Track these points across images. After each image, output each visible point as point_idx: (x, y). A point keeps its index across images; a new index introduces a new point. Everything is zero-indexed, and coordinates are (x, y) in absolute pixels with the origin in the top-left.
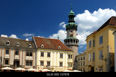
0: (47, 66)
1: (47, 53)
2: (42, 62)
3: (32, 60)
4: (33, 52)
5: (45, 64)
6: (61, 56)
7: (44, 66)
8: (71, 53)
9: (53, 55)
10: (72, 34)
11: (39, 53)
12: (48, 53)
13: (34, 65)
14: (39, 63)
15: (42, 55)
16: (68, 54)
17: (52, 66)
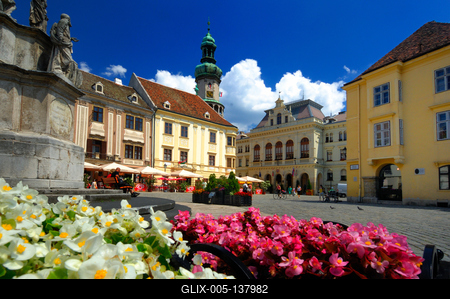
0: (180, 163)
1: (179, 126)
2: (168, 152)
3: (142, 142)
4: (144, 119)
5: (176, 156)
6: (213, 139)
7: (173, 162)
8: (233, 133)
9: (195, 133)
10: (210, 90)
11: (160, 125)
12: (182, 128)
13: (148, 159)
14: (160, 154)
15: (168, 130)
16: (226, 134)
17: (192, 165)
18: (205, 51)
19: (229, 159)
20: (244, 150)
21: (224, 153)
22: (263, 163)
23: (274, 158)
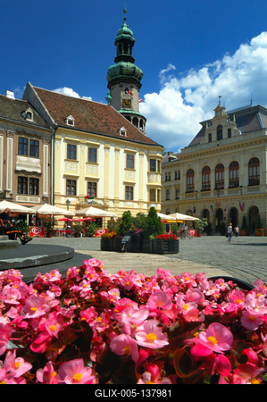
0: (87, 197)
1: (86, 148)
2: (71, 183)
3: (39, 171)
4: (41, 141)
5: (82, 189)
6: (130, 165)
7: (78, 197)
8: (158, 155)
9: (107, 156)
10: (127, 97)
11: (61, 148)
12: (90, 150)
13: (46, 193)
14: (61, 187)
15: (72, 154)
16: (148, 156)
17: (103, 200)
18: (120, 47)
19: (152, 190)
20: (173, 177)
21: (146, 182)
22: (199, 195)
23: (213, 187)
